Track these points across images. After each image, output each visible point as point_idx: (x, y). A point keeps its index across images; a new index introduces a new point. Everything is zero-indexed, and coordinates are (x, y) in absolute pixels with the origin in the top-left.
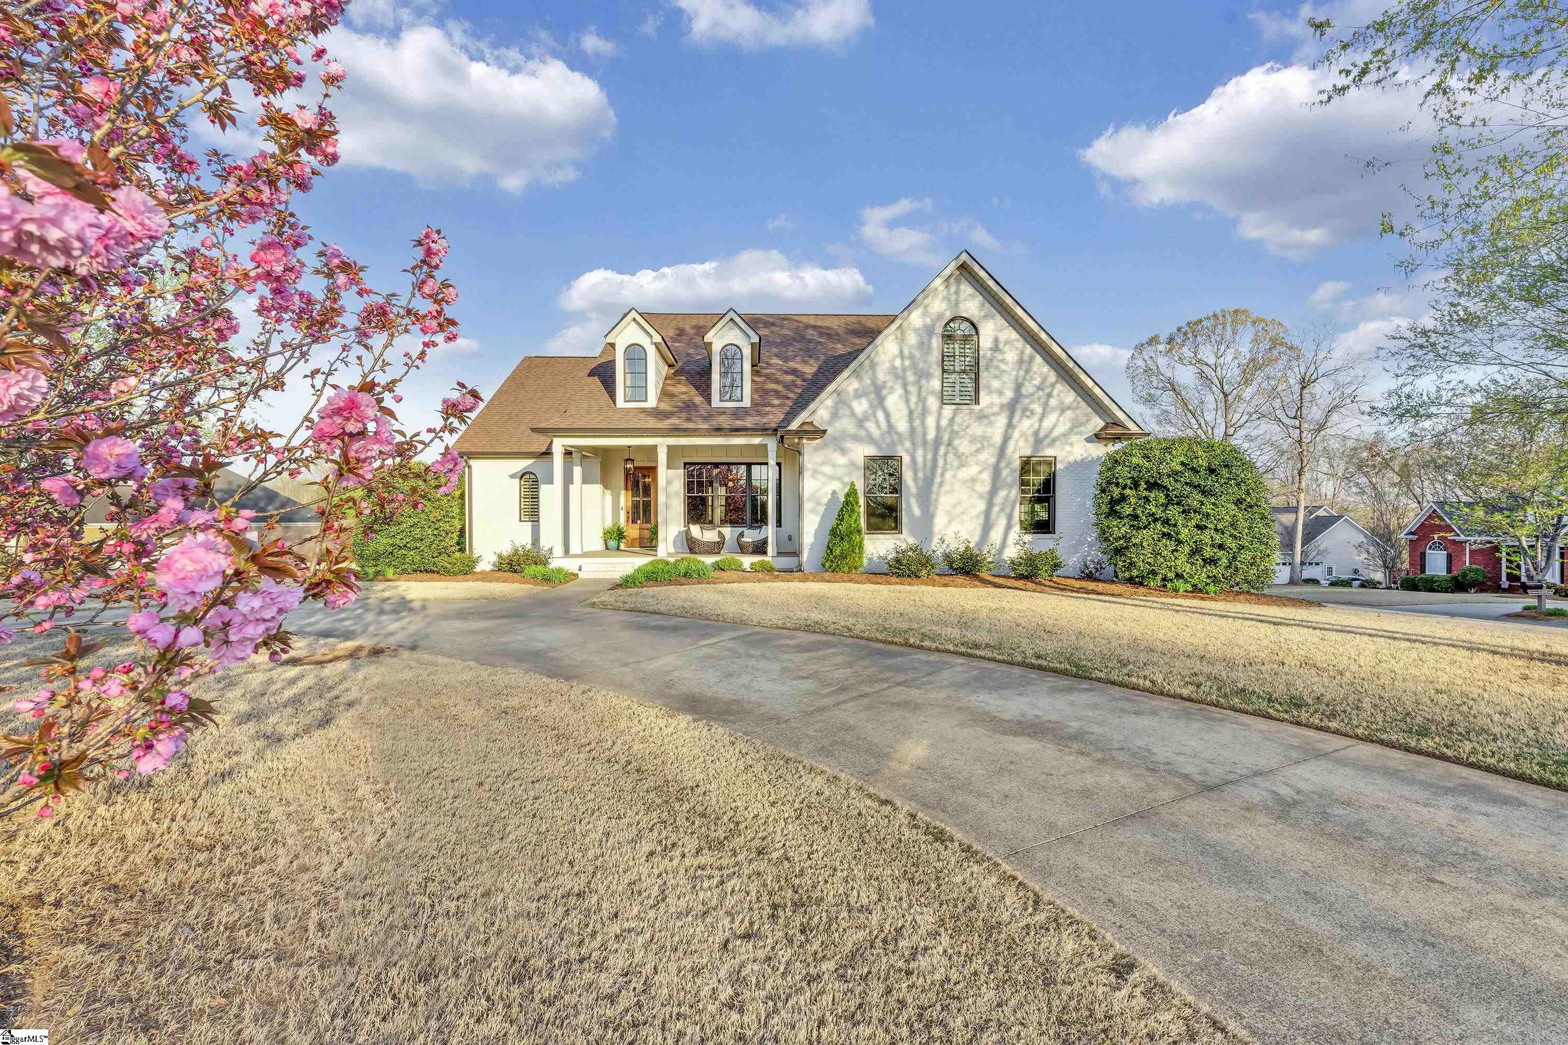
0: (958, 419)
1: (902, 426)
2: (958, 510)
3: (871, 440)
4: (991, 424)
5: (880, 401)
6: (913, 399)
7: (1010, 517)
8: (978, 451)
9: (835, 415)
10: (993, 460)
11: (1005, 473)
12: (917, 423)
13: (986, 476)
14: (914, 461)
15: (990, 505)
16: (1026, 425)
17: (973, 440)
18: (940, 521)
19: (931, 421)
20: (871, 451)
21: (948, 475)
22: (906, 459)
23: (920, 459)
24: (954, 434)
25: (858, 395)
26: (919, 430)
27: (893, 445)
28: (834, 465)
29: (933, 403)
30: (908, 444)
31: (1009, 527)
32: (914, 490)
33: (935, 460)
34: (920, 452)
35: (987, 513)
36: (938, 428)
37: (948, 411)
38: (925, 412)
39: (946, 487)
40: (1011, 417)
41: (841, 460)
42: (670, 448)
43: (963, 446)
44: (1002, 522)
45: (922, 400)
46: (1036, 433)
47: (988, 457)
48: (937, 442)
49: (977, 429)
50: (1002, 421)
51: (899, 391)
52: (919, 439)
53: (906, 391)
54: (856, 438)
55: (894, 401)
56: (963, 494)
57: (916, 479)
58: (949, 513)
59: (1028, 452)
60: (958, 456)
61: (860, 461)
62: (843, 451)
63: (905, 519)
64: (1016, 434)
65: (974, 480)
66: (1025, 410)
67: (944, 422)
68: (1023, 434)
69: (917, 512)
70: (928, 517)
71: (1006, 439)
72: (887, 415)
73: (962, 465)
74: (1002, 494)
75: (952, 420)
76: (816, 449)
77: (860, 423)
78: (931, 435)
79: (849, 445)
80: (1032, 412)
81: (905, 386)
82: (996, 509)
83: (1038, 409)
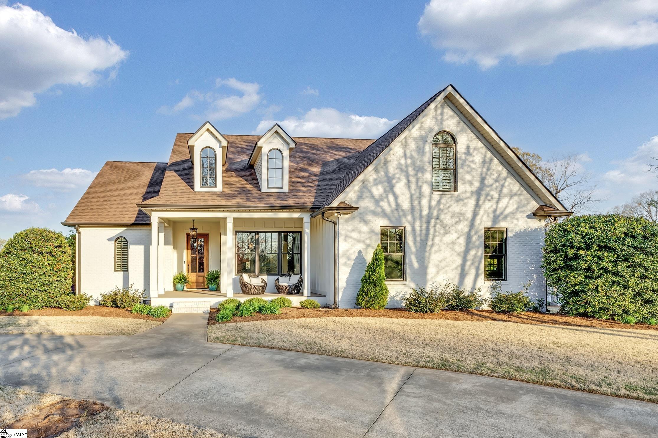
0: (443, 201)
1: (406, 205)
2: (443, 264)
3: (384, 214)
4: (465, 204)
5: (392, 186)
6: (413, 186)
7: (478, 269)
8: (456, 223)
9: (360, 197)
10: (466, 230)
11: (474, 238)
12: (416, 203)
13: (462, 241)
14: (414, 230)
15: (465, 260)
16: (487, 206)
17: (453, 215)
18: (431, 271)
19: (425, 202)
20: (385, 222)
21: (437, 240)
22: (409, 229)
23: (418, 228)
24: (440, 211)
25: (376, 183)
26: (417, 208)
27: (399, 219)
28: (360, 232)
29: (426, 189)
30: (409, 218)
31: (477, 276)
32: (413, 249)
33: (428, 229)
34: (418, 223)
35: (463, 266)
36: (430, 207)
37: (436, 195)
38: (421, 196)
39: (435, 248)
40: (478, 200)
41: (364, 228)
42: (235, 220)
43: (447, 219)
44: (473, 272)
45: (420, 188)
46: (495, 211)
47: (463, 227)
48: (429, 216)
49: (456, 208)
50: (472, 203)
51: (404, 181)
52: (417, 215)
53: (409, 181)
54: (374, 213)
55: (400, 187)
56: (446, 253)
57: (415, 243)
58: (437, 266)
59: (489, 224)
60: (444, 226)
61: (378, 230)
62: (366, 222)
63: (408, 270)
64: (481, 212)
65: (453, 243)
66: (487, 195)
67: (434, 203)
68: (485, 211)
69: (416, 265)
70: (423, 269)
71: (475, 215)
72: (396, 198)
73: (446, 233)
74: (473, 252)
75: (439, 202)
76: (347, 221)
77: (377, 202)
78: (425, 212)
79: (369, 217)
80: (492, 197)
81: (407, 177)
82: (468, 263)
83: (496, 195)
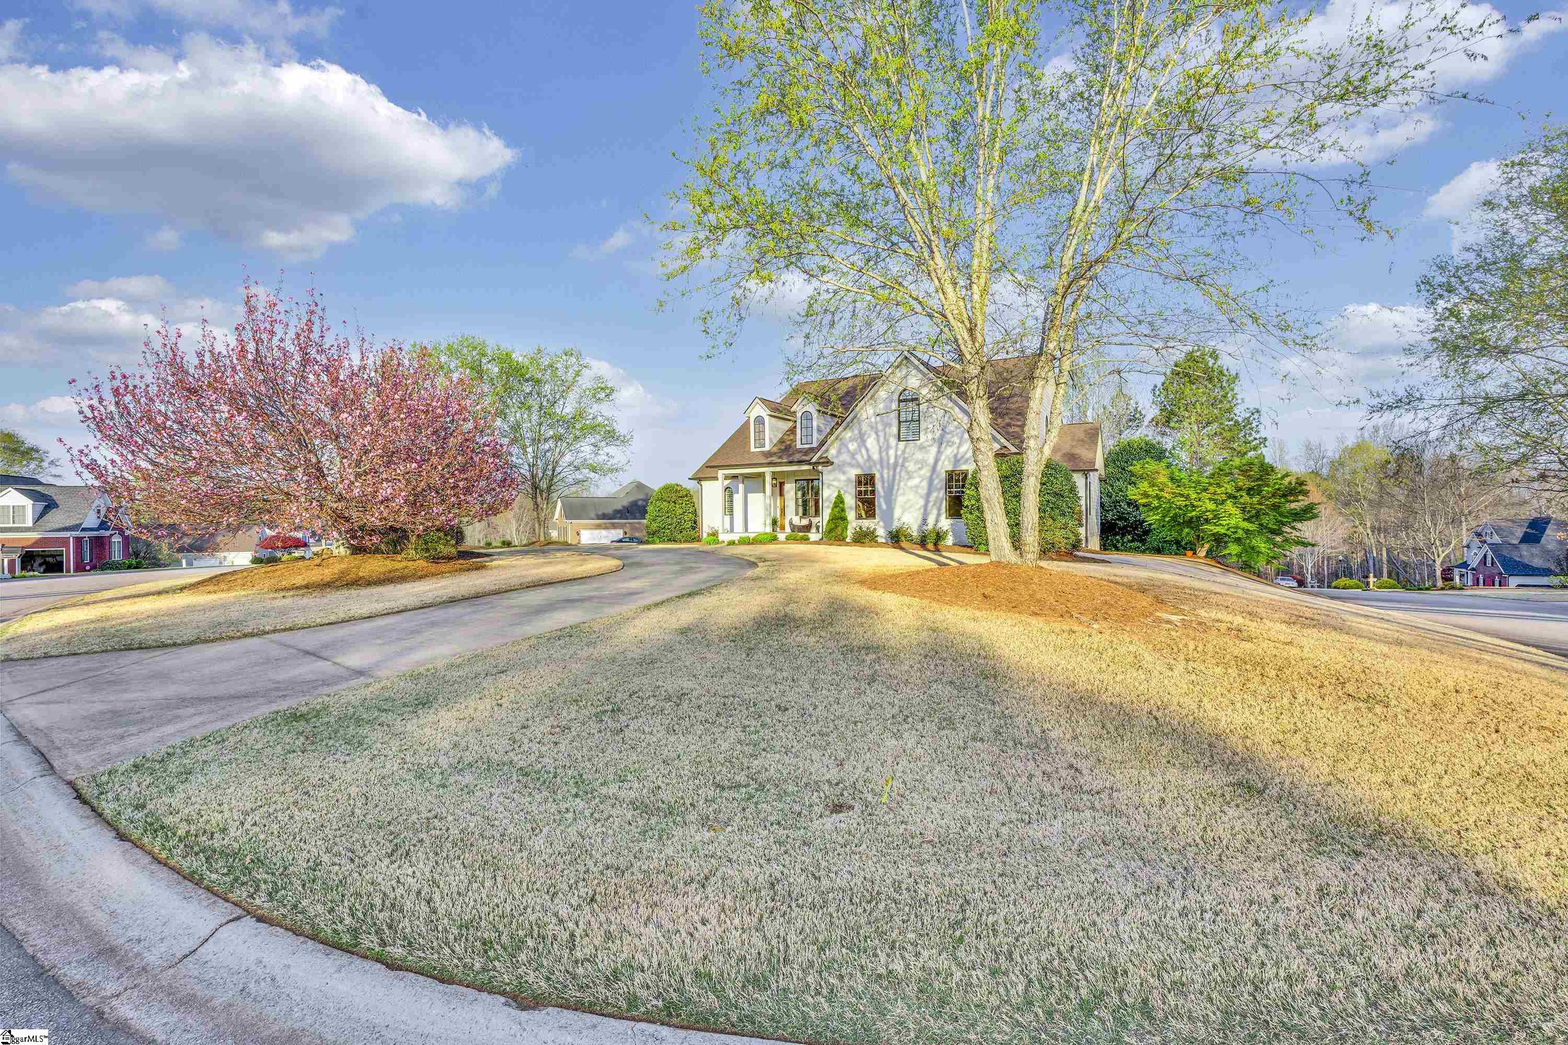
0: (908, 450)
1: (876, 457)
2: (908, 505)
3: (858, 466)
4: (928, 452)
5: (863, 442)
6: (882, 439)
7: (939, 510)
8: (920, 469)
9: (839, 452)
10: (928, 474)
11: (936, 482)
12: (884, 454)
13: (925, 484)
14: (882, 477)
15: (927, 502)
16: (949, 451)
17: (917, 462)
18: (897, 513)
19: (892, 452)
20: (859, 471)
21: (902, 484)
22: (878, 476)
23: (886, 476)
24: (905, 459)
25: (851, 440)
26: (885, 458)
27: (870, 468)
28: (839, 481)
29: (893, 441)
30: (878, 467)
31: (939, 515)
32: (882, 494)
33: (894, 476)
34: (885, 471)
35: (926, 506)
36: (896, 456)
37: (902, 445)
38: (888, 447)
39: (901, 491)
40: (939, 447)
41: (843, 478)
43: (911, 466)
44: (935, 512)
45: (886, 440)
46: (956, 456)
47: (926, 472)
48: (896, 464)
49: (919, 456)
50: (934, 450)
51: (874, 436)
52: (885, 464)
53: (878, 436)
54: (852, 466)
55: (871, 442)
56: (911, 496)
57: (883, 487)
58: (903, 507)
59: (950, 468)
60: (908, 473)
61: (853, 478)
62: (844, 473)
63: (877, 511)
64: (943, 458)
65: (917, 487)
66: (948, 442)
67: (899, 453)
68: (947, 457)
69: (884, 507)
70: (890, 509)
71: (937, 461)
72: (867, 450)
73: (910, 478)
74: (935, 494)
75: (904, 452)
76: (829, 472)
77: (853, 455)
78: (892, 461)
79: (847, 469)
80: (953, 443)
81: (876, 433)
82: (931, 504)
83: (957, 441)
